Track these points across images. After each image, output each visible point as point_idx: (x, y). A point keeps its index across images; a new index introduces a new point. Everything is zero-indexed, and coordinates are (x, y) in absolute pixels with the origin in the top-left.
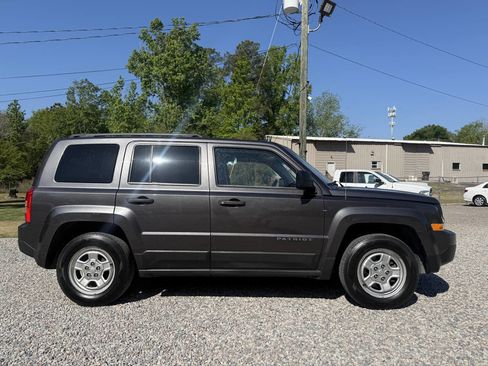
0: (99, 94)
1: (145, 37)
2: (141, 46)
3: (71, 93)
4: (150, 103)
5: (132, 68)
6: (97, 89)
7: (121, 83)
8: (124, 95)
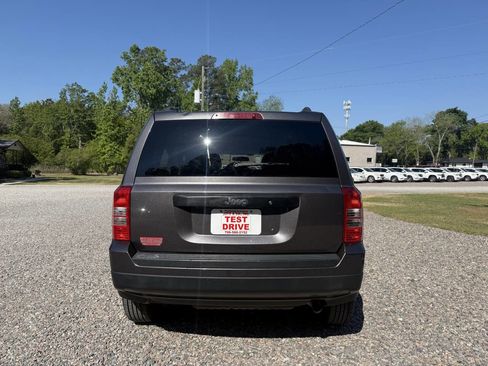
0: (86, 94)
1: (126, 57)
2: (123, 64)
3: (63, 94)
4: (130, 108)
5: (116, 80)
6: (84, 91)
7: (105, 88)
8: (107, 98)
